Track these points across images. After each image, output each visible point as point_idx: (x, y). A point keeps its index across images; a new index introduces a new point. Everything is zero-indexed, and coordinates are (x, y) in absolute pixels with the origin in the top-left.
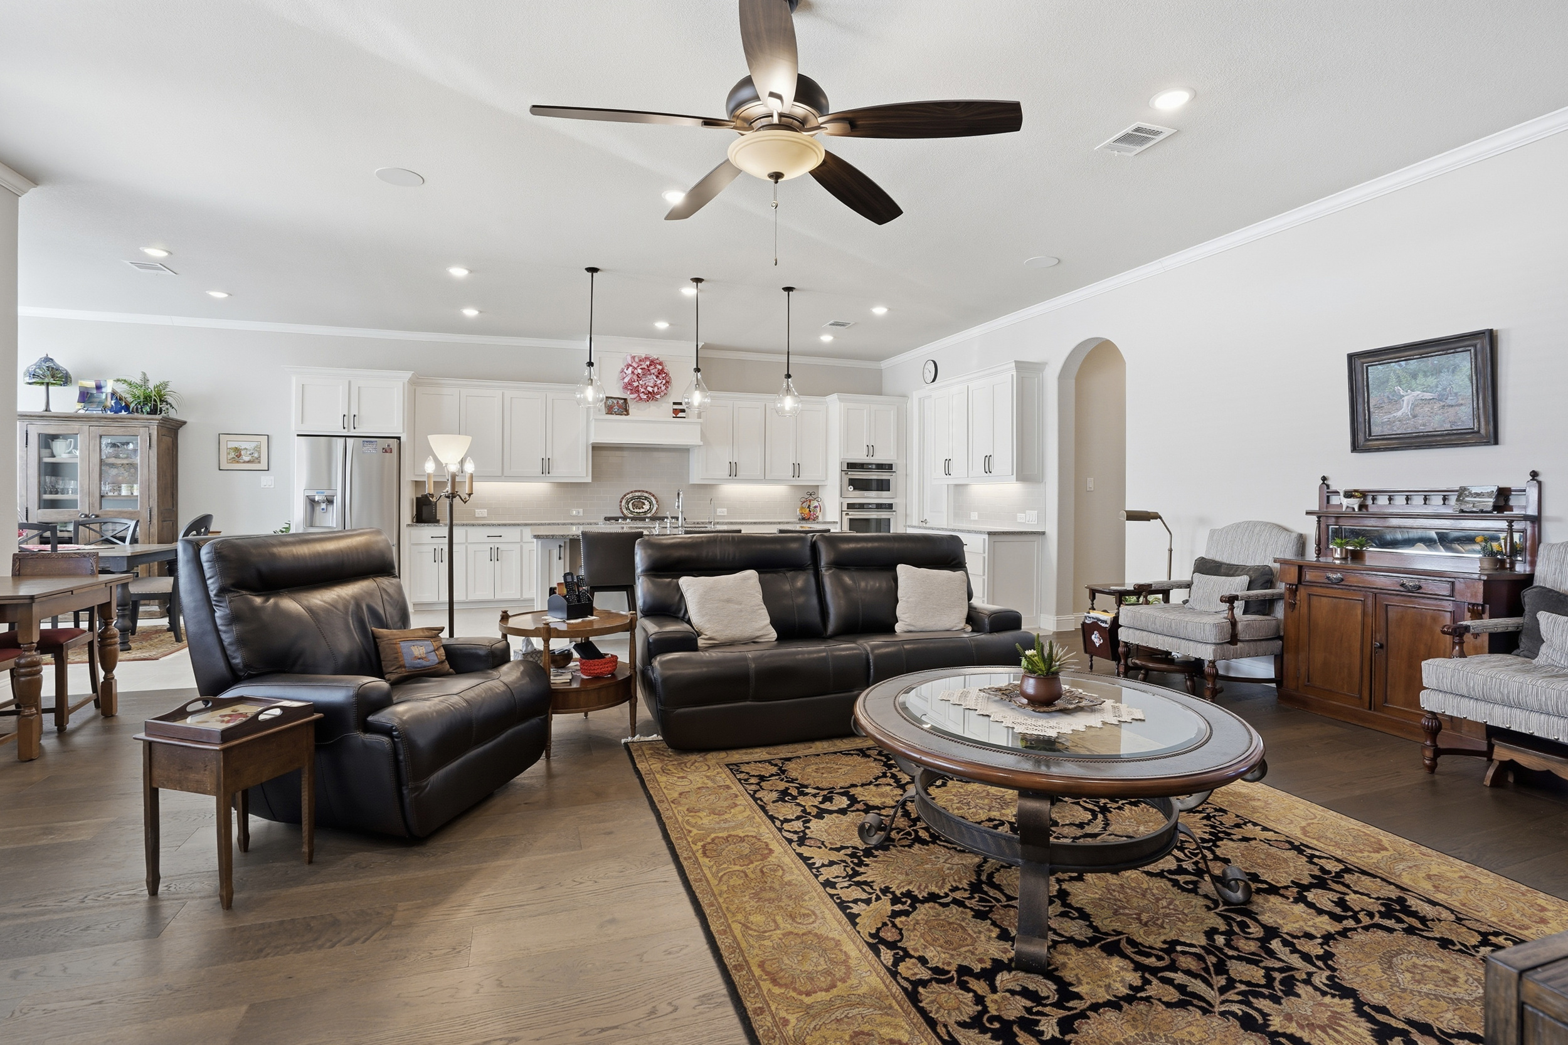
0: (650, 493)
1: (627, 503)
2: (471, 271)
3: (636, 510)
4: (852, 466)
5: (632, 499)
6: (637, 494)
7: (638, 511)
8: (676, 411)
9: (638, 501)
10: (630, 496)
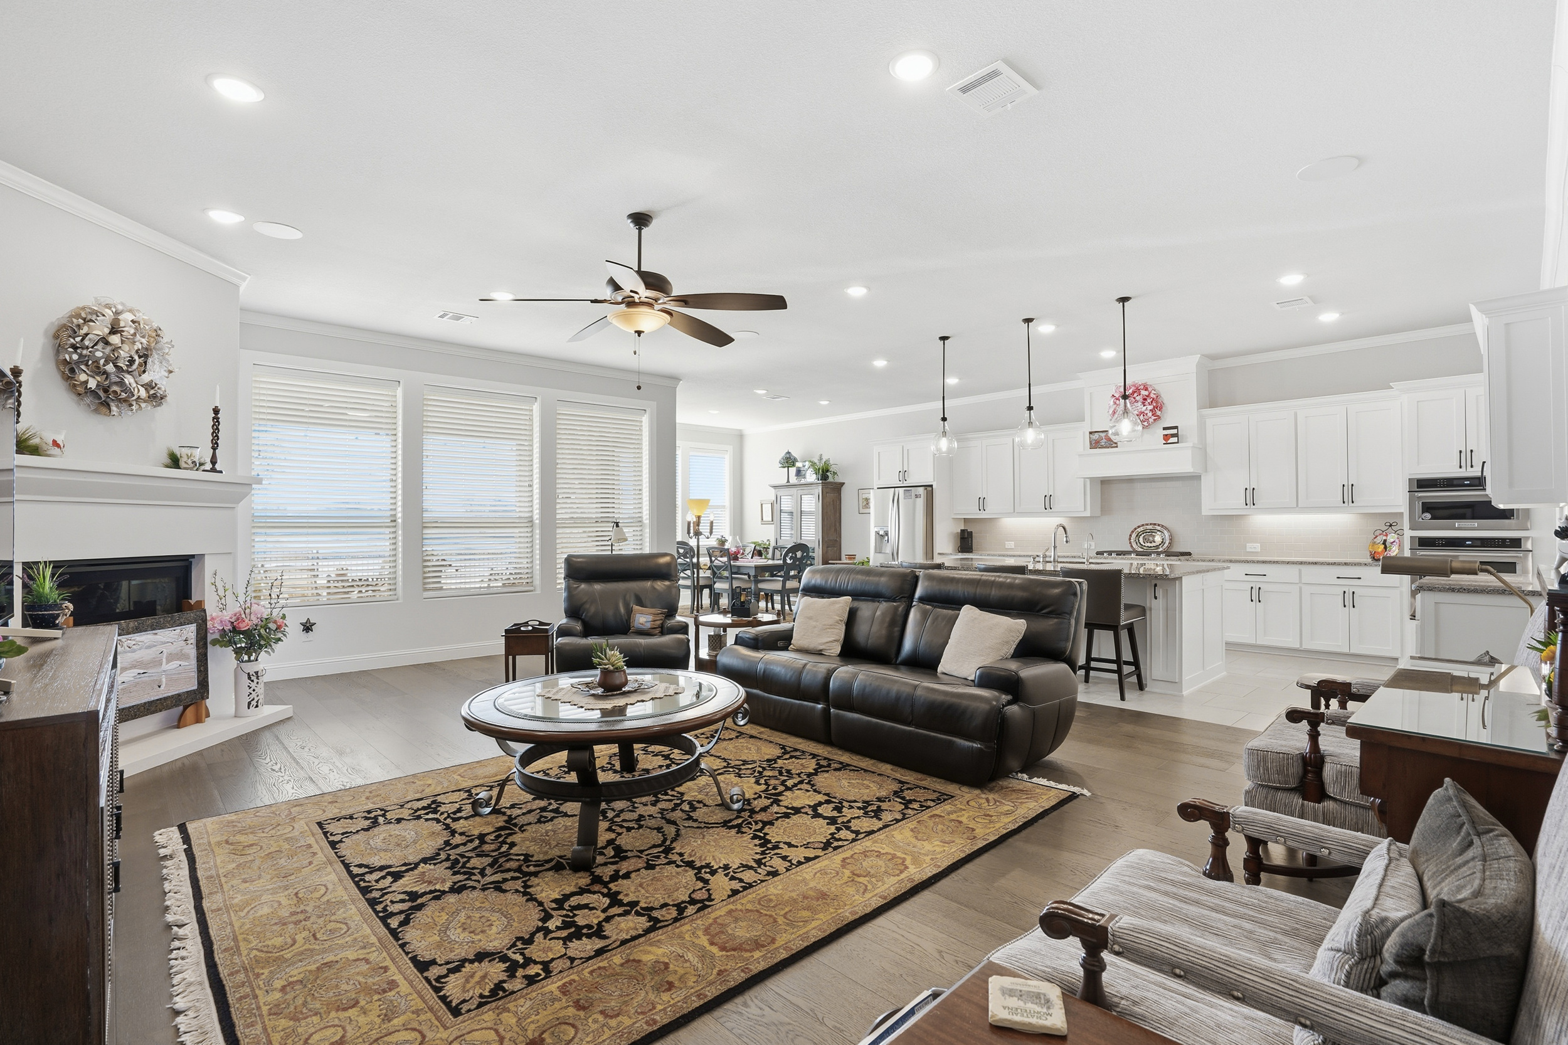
0: (1163, 526)
1: (1138, 536)
2: (888, 361)
3: (1147, 544)
4: (1423, 484)
5: (1144, 532)
6: (1149, 527)
7: (1149, 545)
8: (1166, 437)
9: (1147, 532)
10: (1141, 529)
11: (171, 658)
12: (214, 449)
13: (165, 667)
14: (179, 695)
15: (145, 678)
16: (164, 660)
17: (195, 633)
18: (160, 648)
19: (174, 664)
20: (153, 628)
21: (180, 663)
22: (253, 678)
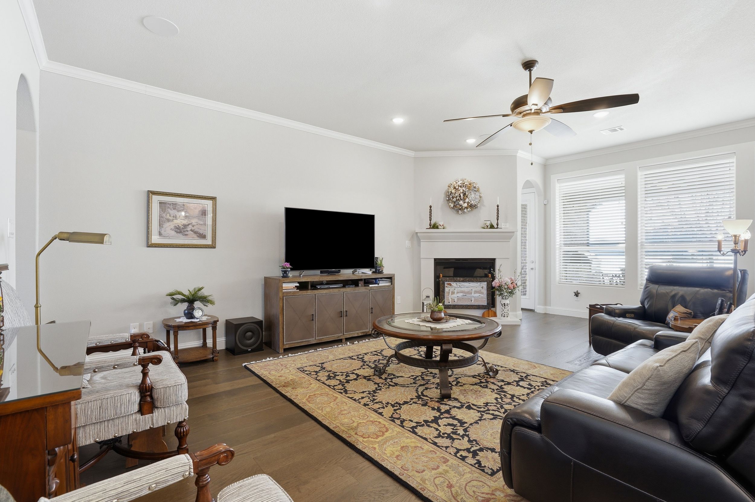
11: (476, 292)
12: (498, 220)
13: (473, 295)
14: (479, 305)
15: (465, 297)
16: (473, 293)
17: (486, 285)
18: (471, 288)
19: (477, 295)
20: (469, 281)
21: (480, 295)
22: (503, 306)
